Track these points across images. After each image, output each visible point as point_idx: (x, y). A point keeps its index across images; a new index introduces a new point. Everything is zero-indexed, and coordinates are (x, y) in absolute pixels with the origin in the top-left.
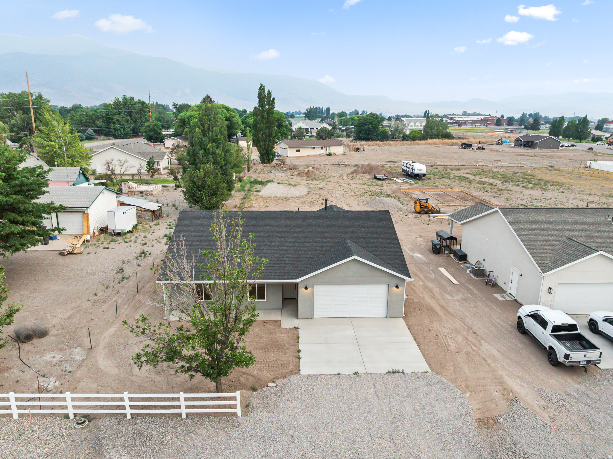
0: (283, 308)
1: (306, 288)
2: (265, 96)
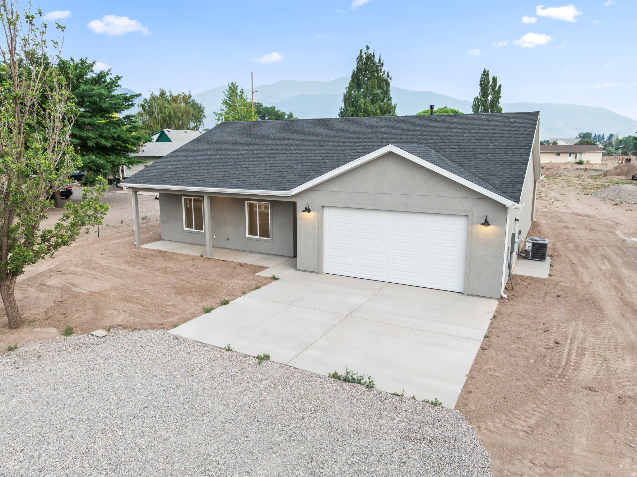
1: (308, 210)
2: (489, 82)
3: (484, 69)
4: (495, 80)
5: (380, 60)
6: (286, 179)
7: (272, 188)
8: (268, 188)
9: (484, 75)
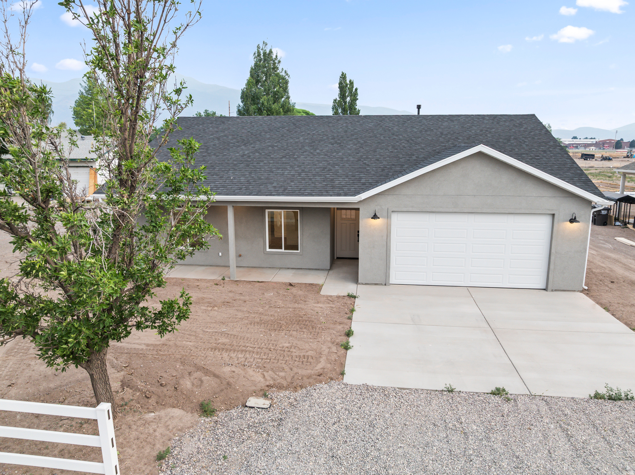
0: (331, 267)
1: (375, 217)
2: (347, 85)
3: (342, 72)
4: (351, 83)
5: (276, 56)
6: (338, 183)
7: (330, 194)
8: (324, 194)
9: (342, 78)
